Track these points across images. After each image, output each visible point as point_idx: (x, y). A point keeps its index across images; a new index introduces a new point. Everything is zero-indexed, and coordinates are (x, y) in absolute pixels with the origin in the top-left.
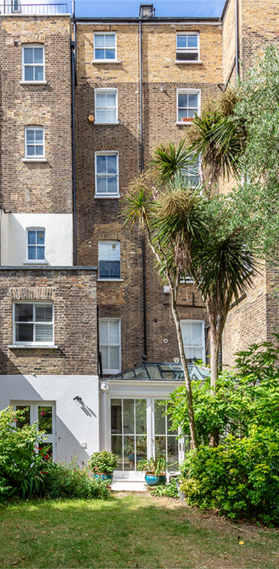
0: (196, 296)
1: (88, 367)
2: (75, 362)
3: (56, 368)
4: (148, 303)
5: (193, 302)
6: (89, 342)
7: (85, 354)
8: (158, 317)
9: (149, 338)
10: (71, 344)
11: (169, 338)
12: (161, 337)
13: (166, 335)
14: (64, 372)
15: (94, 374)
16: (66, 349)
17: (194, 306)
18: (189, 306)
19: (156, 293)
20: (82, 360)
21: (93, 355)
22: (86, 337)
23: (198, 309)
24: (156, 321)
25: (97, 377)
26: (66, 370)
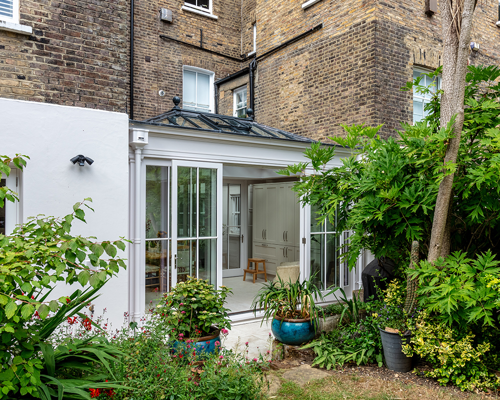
0: (205, 34)
1: (106, 91)
2: (73, 75)
3: (26, 82)
4: (137, 29)
5: (201, 42)
6: (108, 37)
7: (100, 63)
8: (151, 54)
9: (136, 85)
10: (64, 32)
11: (166, 89)
12: (155, 86)
13: (163, 84)
14: (47, 95)
15: (119, 109)
16: (53, 40)
17: (201, 49)
18: (196, 47)
19: (149, 16)
20: (92, 75)
21: (117, 67)
22: (102, 24)
23: (207, 54)
24: (148, 60)
25: (125, 117)
26: (51, 92)
